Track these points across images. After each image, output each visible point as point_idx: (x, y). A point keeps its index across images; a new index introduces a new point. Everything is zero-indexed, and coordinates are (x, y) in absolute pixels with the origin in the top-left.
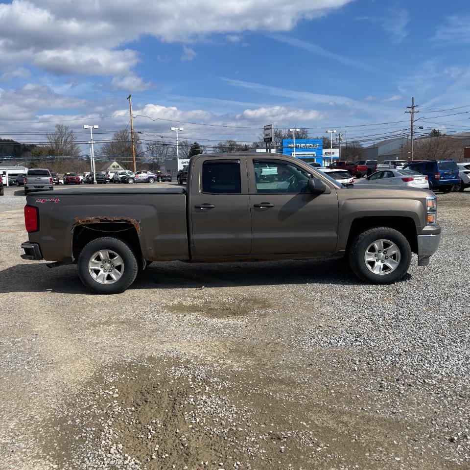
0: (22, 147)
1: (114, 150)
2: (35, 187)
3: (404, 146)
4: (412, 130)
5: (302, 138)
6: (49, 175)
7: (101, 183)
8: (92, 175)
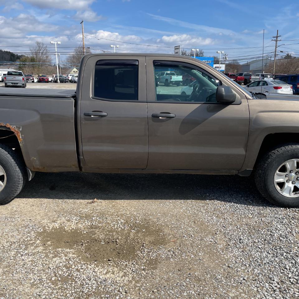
0: (16, 57)
1: (75, 60)
2: (12, 83)
3: (267, 64)
4: (275, 53)
5: (199, 56)
6: (22, 75)
7: (63, 82)
8: (56, 77)
